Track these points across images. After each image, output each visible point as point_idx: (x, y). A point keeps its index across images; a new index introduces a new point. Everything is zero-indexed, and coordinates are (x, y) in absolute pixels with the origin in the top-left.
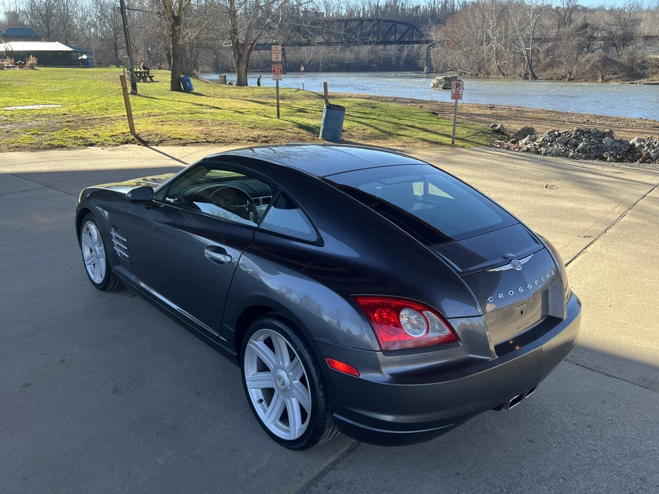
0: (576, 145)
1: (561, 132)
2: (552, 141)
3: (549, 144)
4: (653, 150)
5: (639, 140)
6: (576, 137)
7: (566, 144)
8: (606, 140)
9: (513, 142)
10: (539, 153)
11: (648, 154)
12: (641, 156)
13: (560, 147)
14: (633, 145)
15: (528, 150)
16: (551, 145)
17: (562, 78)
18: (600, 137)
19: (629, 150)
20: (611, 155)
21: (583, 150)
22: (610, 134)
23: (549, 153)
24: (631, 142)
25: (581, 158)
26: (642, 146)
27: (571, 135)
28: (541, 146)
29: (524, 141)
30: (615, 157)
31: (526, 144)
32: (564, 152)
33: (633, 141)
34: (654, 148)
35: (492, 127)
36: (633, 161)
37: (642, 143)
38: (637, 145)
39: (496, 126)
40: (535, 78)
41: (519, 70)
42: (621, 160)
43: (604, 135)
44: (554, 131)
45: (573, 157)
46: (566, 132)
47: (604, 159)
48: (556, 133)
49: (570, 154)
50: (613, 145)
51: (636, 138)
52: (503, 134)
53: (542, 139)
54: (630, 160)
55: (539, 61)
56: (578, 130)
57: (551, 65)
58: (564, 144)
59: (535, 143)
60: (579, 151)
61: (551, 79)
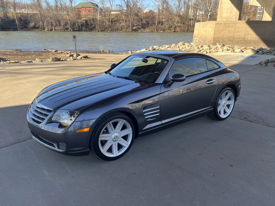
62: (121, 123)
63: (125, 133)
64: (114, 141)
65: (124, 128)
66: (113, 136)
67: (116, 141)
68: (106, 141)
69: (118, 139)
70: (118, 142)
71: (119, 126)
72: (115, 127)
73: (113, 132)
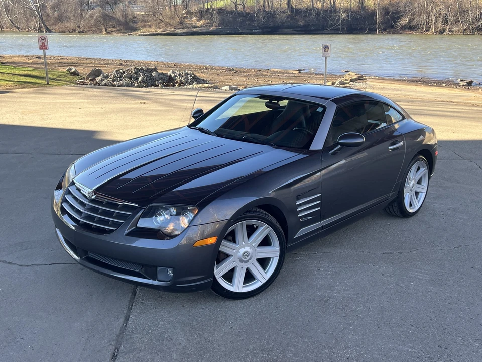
0: (137, 79)
1: (124, 70)
2: (120, 77)
3: (119, 79)
4: (183, 78)
5: (173, 73)
6: (135, 73)
7: (130, 78)
8: (154, 74)
9: (91, 80)
10: (114, 86)
11: (181, 81)
12: (177, 82)
13: (126, 81)
14: (171, 76)
15: (106, 85)
16: (121, 80)
17: (73, 31)
18: (150, 72)
19: (169, 79)
20: (161, 83)
21: (143, 82)
22: (155, 70)
23: (121, 85)
24: (169, 74)
25: (143, 87)
26: (175, 76)
27: (132, 72)
28: (114, 81)
29: (100, 78)
30: (163, 85)
31: (102, 81)
32: (131, 84)
33: (170, 73)
34: (183, 76)
35: (68, 71)
36: (174, 86)
37: (175, 74)
38: (173, 76)
39: (71, 70)
40: (49, 31)
41: (32, 24)
42: (166, 86)
43: (152, 71)
44: (119, 70)
45: (137, 87)
46: (127, 70)
47: (158, 86)
48: (121, 71)
49: (136, 85)
50: (159, 77)
51: (171, 71)
52: (78, 75)
53: (112, 76)
54: (171, 85)
55: (48, 15)
56: (135, 68)
57: (60, 19)
58: (129, 78)
59: (109, 79)
60: (140, 82)
61: (63, 32)
62: (263, 230)
63: (265, 252)
64: (241, 261)
65: (266, 242)
66: (242, 251)
67: (246, 262)
68: (227, 256)
69: (250, 259)
70: (249, 265)
71: (258, 236)
72: (249, 235)
73: (243, 243)
